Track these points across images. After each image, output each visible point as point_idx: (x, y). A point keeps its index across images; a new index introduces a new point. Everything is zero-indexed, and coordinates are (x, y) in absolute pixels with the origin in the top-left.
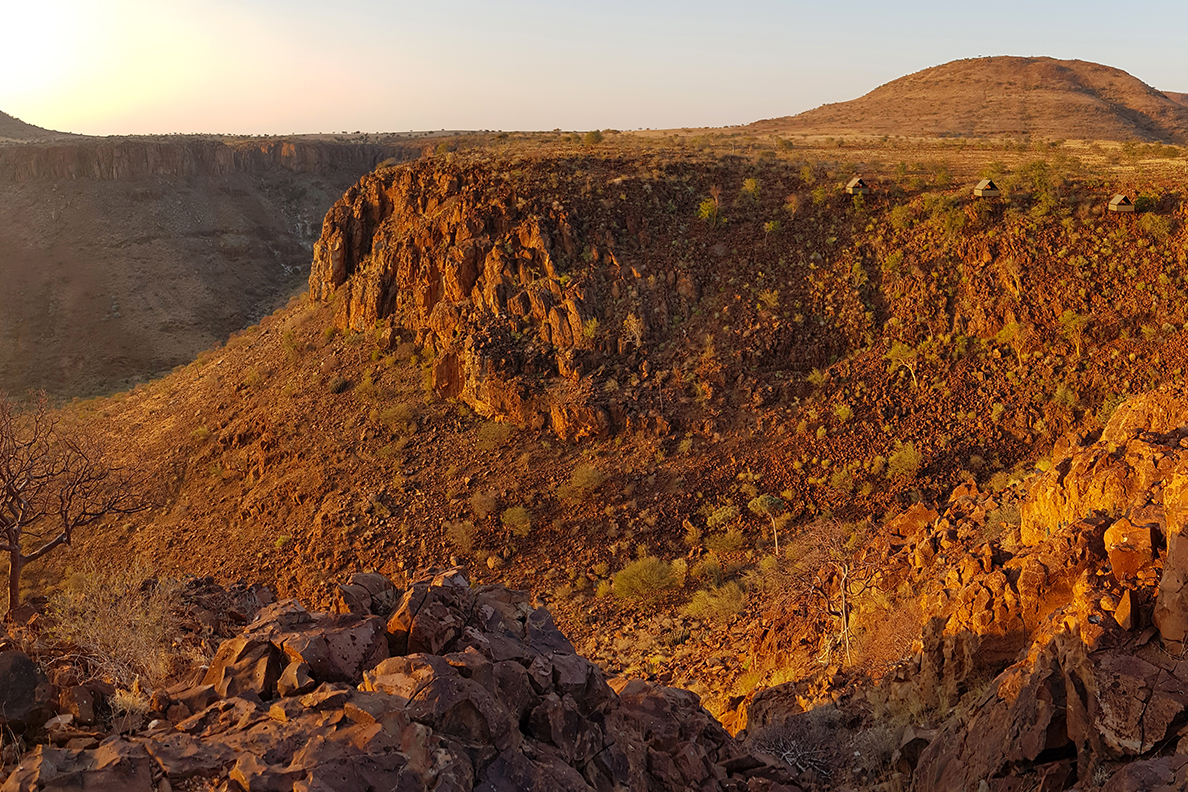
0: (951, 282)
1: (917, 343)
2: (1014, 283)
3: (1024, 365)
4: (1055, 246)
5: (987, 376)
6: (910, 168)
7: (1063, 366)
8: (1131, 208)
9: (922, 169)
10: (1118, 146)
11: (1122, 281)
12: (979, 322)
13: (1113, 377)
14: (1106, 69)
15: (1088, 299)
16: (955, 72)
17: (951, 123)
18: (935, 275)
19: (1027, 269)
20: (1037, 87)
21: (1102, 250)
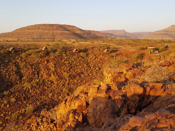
0: (38, 68)
1: (30, 82)
3: (56, 84)
4: (61, 59)
8: (78, 51)
11: (76, 66)
12: (45, 76)
15: (69, 70)
18: (34, 67)
19: (55, 65)
21: (72, 60)
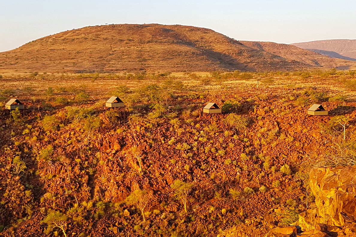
0: (91, 165)
1: (66, 210)
2: (138, 163)
3: (147, 220)
4: (165, 137)
5: (120, 230)
6: (56, 91)
7: (175, 219)
8: (219, 111)
9: (65, 91)
10: (209, 75)
11: (215, 159)
12: (112, 191)
13: (211, 226)
14: (198, 29)
15: (191, 172)
16: (89, 33)
17: (87, 64)
18: (78, 160)
19: (146, 153)
20: (149, 42)
21: (200, 139)
